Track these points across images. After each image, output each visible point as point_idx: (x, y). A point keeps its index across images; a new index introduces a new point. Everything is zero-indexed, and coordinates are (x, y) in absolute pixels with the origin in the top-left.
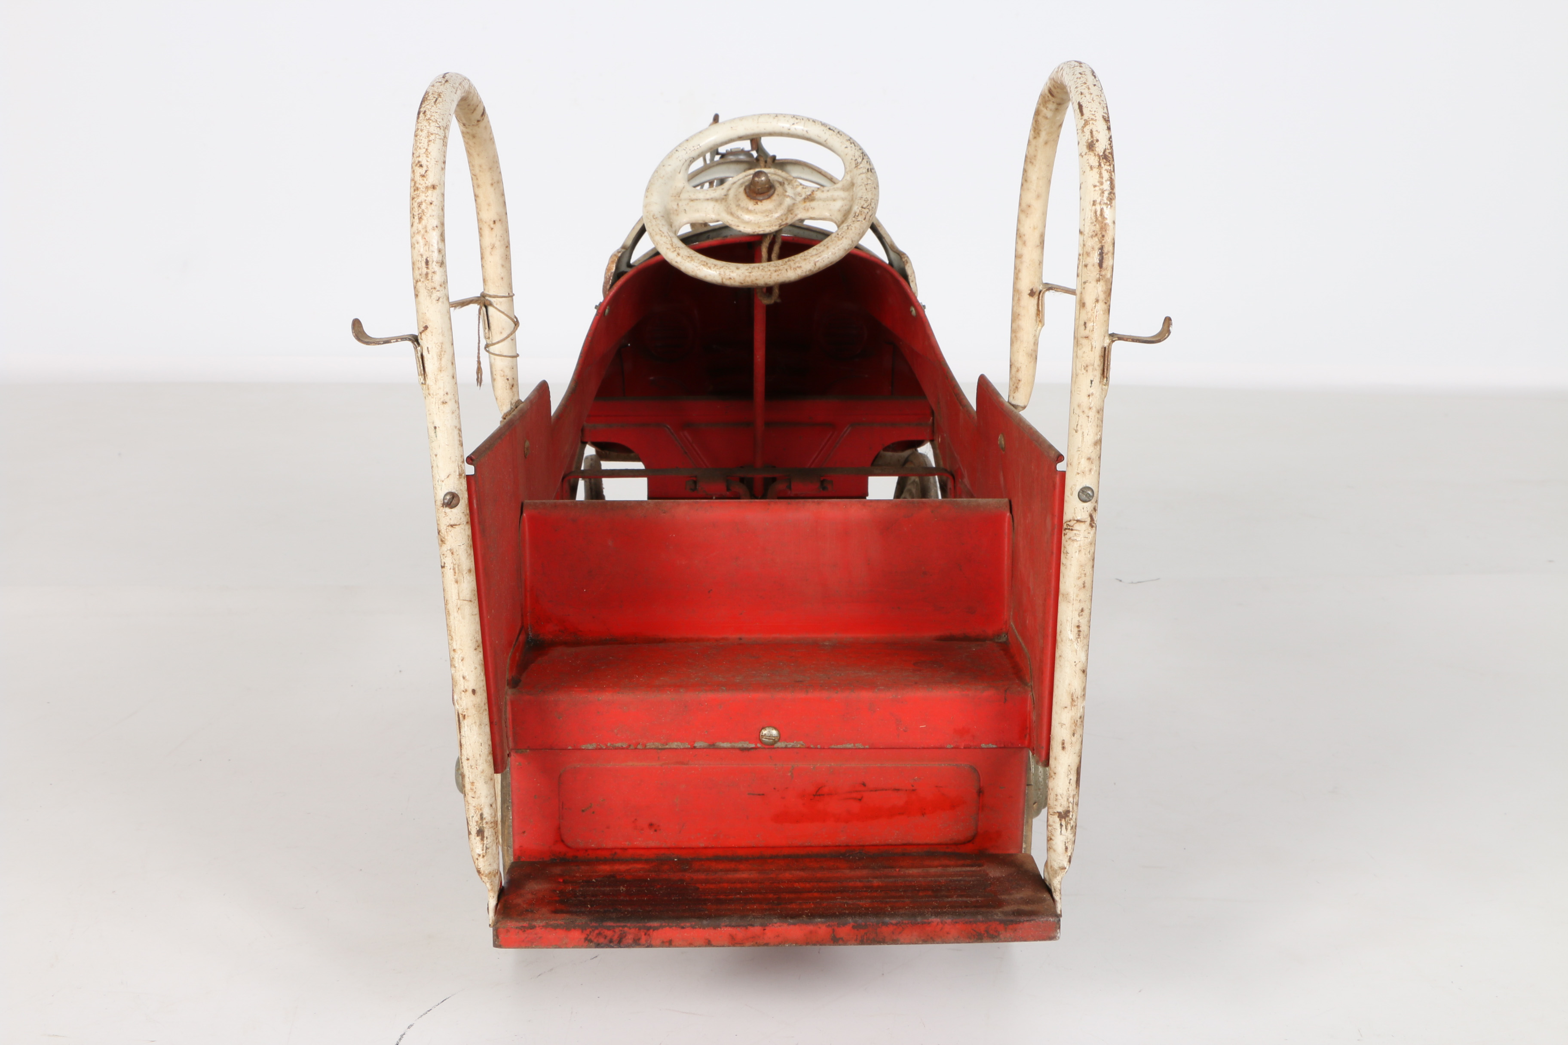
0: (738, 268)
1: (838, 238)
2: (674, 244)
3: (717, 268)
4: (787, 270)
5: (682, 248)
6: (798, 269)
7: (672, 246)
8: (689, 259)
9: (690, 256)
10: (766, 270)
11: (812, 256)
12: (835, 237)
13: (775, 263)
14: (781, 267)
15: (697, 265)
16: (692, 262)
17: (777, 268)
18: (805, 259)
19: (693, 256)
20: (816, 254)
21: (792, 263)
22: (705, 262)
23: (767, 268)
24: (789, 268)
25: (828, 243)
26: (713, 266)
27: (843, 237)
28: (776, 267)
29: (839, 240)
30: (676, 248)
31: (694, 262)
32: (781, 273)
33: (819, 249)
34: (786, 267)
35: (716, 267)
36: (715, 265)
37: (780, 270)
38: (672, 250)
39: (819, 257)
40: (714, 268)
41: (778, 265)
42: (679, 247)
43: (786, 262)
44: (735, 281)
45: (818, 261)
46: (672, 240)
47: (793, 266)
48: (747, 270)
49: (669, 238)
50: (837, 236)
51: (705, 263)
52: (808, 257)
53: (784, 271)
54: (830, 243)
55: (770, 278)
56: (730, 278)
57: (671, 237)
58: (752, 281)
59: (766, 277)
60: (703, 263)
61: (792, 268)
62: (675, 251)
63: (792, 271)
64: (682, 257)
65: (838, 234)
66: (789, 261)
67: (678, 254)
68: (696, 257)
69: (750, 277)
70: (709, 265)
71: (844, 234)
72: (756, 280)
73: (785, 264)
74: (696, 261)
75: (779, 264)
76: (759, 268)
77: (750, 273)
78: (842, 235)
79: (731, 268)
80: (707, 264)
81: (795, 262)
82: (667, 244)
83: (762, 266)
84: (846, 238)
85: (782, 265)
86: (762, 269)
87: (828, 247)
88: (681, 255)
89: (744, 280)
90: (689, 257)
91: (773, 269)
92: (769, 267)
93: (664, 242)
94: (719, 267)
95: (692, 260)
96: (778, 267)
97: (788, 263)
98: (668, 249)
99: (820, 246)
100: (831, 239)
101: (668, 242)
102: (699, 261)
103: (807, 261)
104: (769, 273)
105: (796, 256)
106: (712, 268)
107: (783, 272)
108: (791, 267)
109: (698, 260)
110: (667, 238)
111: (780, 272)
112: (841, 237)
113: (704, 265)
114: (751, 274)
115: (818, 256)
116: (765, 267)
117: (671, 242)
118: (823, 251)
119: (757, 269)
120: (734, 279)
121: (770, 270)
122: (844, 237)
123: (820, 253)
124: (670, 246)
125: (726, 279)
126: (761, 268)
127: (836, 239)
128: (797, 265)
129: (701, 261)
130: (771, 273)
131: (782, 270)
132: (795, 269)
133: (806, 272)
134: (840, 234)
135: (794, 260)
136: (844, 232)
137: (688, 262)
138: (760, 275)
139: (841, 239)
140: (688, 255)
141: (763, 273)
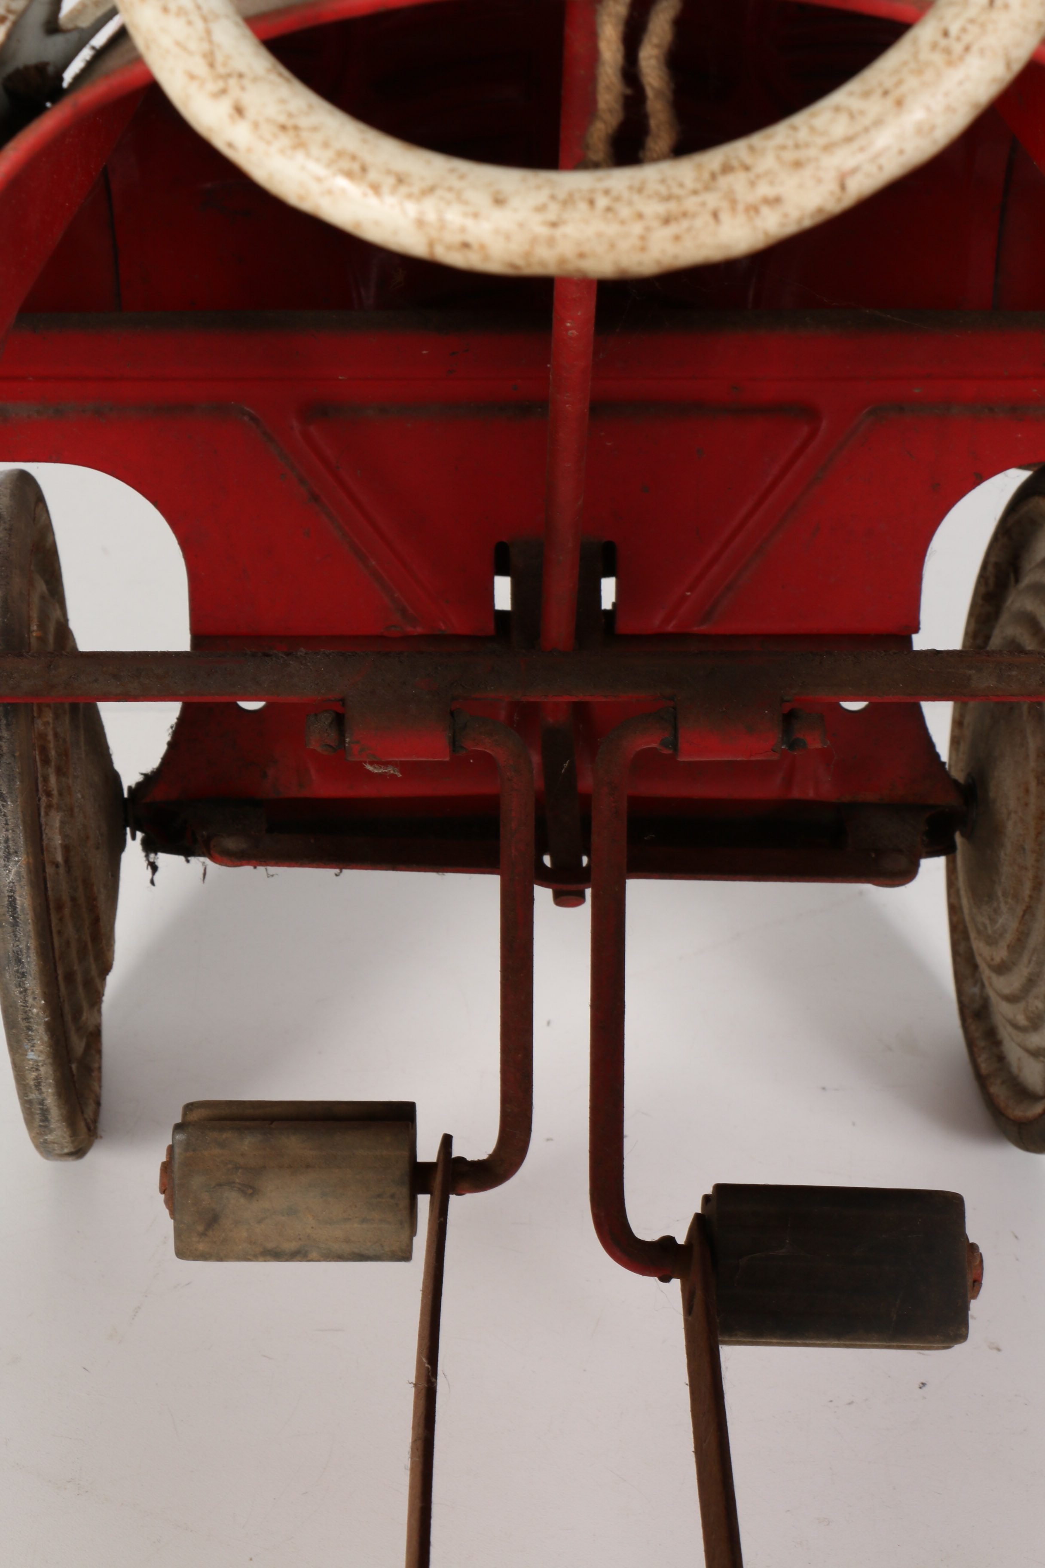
0: (499, 201)
1: (947, 51)
2: (219, 58)
3: (410, 196)
4: (715, 215)
5: (255, 80)
6: (765, 210)
7: (212, 65)
8: (284, 140)
9: (290, 123)
10: (625, 212)
11: (828, 148)
12: (934, 46)
13: (663, 181)
14: (691, 203)
15: (320, 170)
16: (300, 157)
17: (672, 206)
18: (798, 165)
19: (304, 122)
20: (849, 140)
21: (737, 182)
22: (354, 158)
23: (630, 203)
24: (725, 205)
25: (899, 83)
26: (391, 181)
27: (967, 49)
28: (669, 198)
29: (950, 63)
30: (229, 75)
31: (308, 155)
32: (689, 229)
33: (862, 113)
34: (712, 200)
35: (403, 190)
36: (400, 180)
37: (685, 215)
38: (213, 86)
39: (862, 149)
40: (394, 190)
41: (676, 190)
42: (241, 76)
43: (713, 176)
44: (486, 258)
45: (854, 171)
46: (208, 32)
47: (745, 195)
48: (541, 209)
49: (199, 25)
50: (943, 42)
51: (356, 167)
52: (812, 152)
53: (703, 220)
54: (912, 82)
55: (643, 249)
56: (466, 245)
57: (205, 19)
58: (562, 261)
59: (624, 245)
60: (345, 164)
61: (741, 207)
62: (224, 92)
63: (741, 218)
64: (256, 125)
65: (946, 34)
66: (727, 169)
67: (239, 111)
68: (315, 129)
69: (551, 242)
70: (373, 175)
71: (974, 30)
72: (582, 256)
73: (707, 188)
74: (315, 150)
75: (681, 185)
76: (592, 203)
77: (554, 225)
78: (967, 38)
79: (471, 195)
80: (364, 169)
81: (751, 175)
82: (190, 53)
83: (607, 192)
84: (982, 52)
85: (695, 192)
86: (609, 209)
87: (899, 103)
88: (251, 113)
89: (527, 255)
90: (283, 128)
91: (653, 209)
92: (636, 198)
93: (178, 44)
94: (415, 190)
95: (300, 145)
96: (678, 199)
97: (724, 182)
98: (192, 77)
99: (866, 94)
100: (916, 55)
101: (193, 45)
102: (329, 154)
103: (807, 172)
104: (637, 228)
105: (757, 139)
106: (385, 189)
107: (699, 222)
108: (733, 203)
109: (326, 145)
110: (190, 23)
111: (685, 224)
112: (958, 48)
113: (349, 174)
114: (558, 232)
115: (855, 145)
116: (618, 199)
117: (206, 46)
118: (878, 123)
119: (583, 206)
120: (482, 247)
121: (640, 216)
122: (975, 48)
123: (866, 130)
124: (200, 67)
125: (449, 247)
126: (602, 202)
127: (937, 58)
128: (764, 190)
129: (340, 154)
130: (648, 229)
131: (694, 215)
132: (753, 209)
133: (800, 220)
134: (954, 29)
135: (747, 168)
136: (972, 21)
137: (282, 151)
138: (599, 235)
139: (961, 59)
140: (282, 119)
141: (612, 229)
